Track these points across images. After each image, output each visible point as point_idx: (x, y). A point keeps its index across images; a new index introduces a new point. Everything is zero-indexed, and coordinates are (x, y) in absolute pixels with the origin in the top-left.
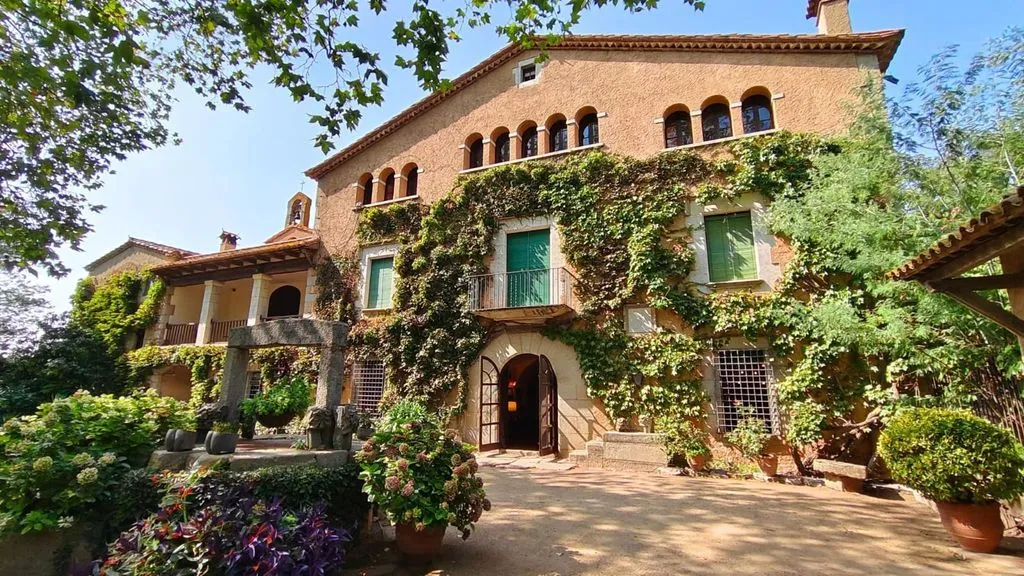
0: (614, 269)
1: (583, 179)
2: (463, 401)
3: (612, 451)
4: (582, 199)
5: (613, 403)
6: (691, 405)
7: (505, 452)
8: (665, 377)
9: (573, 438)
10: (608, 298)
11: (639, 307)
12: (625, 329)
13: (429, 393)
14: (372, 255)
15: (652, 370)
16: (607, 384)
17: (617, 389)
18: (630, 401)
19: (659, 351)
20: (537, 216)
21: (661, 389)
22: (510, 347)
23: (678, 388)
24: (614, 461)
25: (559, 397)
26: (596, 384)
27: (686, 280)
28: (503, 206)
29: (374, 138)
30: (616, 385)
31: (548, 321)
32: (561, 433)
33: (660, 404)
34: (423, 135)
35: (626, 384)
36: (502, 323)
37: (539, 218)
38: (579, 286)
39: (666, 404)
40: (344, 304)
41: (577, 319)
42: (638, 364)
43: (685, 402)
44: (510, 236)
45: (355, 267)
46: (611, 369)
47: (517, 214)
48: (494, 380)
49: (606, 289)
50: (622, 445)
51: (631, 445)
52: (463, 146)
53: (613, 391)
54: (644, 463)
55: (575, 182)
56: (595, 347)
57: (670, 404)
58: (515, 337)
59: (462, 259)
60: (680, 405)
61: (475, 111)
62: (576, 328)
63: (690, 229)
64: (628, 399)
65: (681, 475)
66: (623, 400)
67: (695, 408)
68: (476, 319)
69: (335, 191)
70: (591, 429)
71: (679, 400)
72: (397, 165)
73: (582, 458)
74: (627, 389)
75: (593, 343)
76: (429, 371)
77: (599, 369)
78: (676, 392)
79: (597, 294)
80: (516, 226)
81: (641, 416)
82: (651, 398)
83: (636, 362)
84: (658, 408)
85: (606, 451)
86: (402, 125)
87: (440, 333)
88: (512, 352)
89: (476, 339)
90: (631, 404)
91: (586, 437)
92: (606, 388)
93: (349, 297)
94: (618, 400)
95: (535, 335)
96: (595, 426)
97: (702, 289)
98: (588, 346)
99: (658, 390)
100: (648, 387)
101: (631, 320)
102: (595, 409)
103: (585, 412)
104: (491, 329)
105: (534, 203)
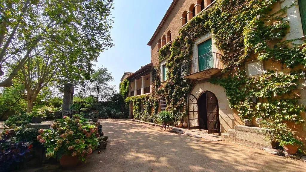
0: (238, 46)
1: (221, 10)
2: (186, 110)
3: (240, 135)
4: (221, 19)
5: (241, 111)
6: (290, 114)
7: (201, 131)
8: (269, 97)
9: (226, 127)
10: (236, 61)
11: (253, 62)
12: (246, 74)
13: (177, 108)
14: (163, 64)
15: (261, 94)
16: (238, 103)
17: (243, 104)
18: (250, 111)
19: (265, 83)
20: (206, 34)
21: (268, 105)
22: (200, 89)
23: (279, 103)
24: (241, 140)
25: (219, 109)
26: (233, 103)
27: (283, 40)
28: (194, 34)
29: (160, 27)
30: (242, 103)
31: (212, 76)
32: (221, 124)
33: (268, 112)
34: (171, 20)
35: (248, 102)
36: (196, 80)
37: (207, 34)
38: (223, 58)
39: (272, 113)
40: (157, 81)
41: (223, 74)
42: (253, 91)
43: (285, 112)
44: (199, 46)
45: (159, 69)
46: (239, 95)
47: (199, 36)
48: (196, 102)
49: (234, 57)
50: (245, 133)
51: (249, 133)
52: (181, 18)
53: (241, 106)
54: (257, 144)
55: (219, 12)
56: (231, 85)
57: (275, 113)
58: (201, 85)
59: (182, 58)
60: (282, 114)
61: (184, 3)
62: (224, 77)
63: (285, 8)
64: (249, 109)
65: (277, 154)
66: (247, 110)
67: (293, 116)
68: (188, 80)
69: (154, 47)
70: (234, 124)
71: (280, 111)
72: (165, 33)
73: (226, 137)
74: (248, 105)
75: (230, 83)
76: (176, 100)
77: (234, 95)
78: (277, 106)
79: (231, 60)
80: (199, 41)
81: (257, 119)
82: (263, 109)
83: (252, 90)
84: (267, 114)
85: (237, 135)
86: (166, 19)
87: (178, 86)
88: (201, 91)
89: (188, 87)
90: (251, 112)
91: (231, 127)
92: (238, 104)
93: (158, 78)
94: (244, 110)
95: (208, 83)
96: (235, 122)
97: (295, 43)
98: (228, 85)
99: (266, 105)
100: (260, 103)
101: (249, 69)
102: (234, 114)
103: (230, 115)
104: (193, 83)
105: (204, 29)
